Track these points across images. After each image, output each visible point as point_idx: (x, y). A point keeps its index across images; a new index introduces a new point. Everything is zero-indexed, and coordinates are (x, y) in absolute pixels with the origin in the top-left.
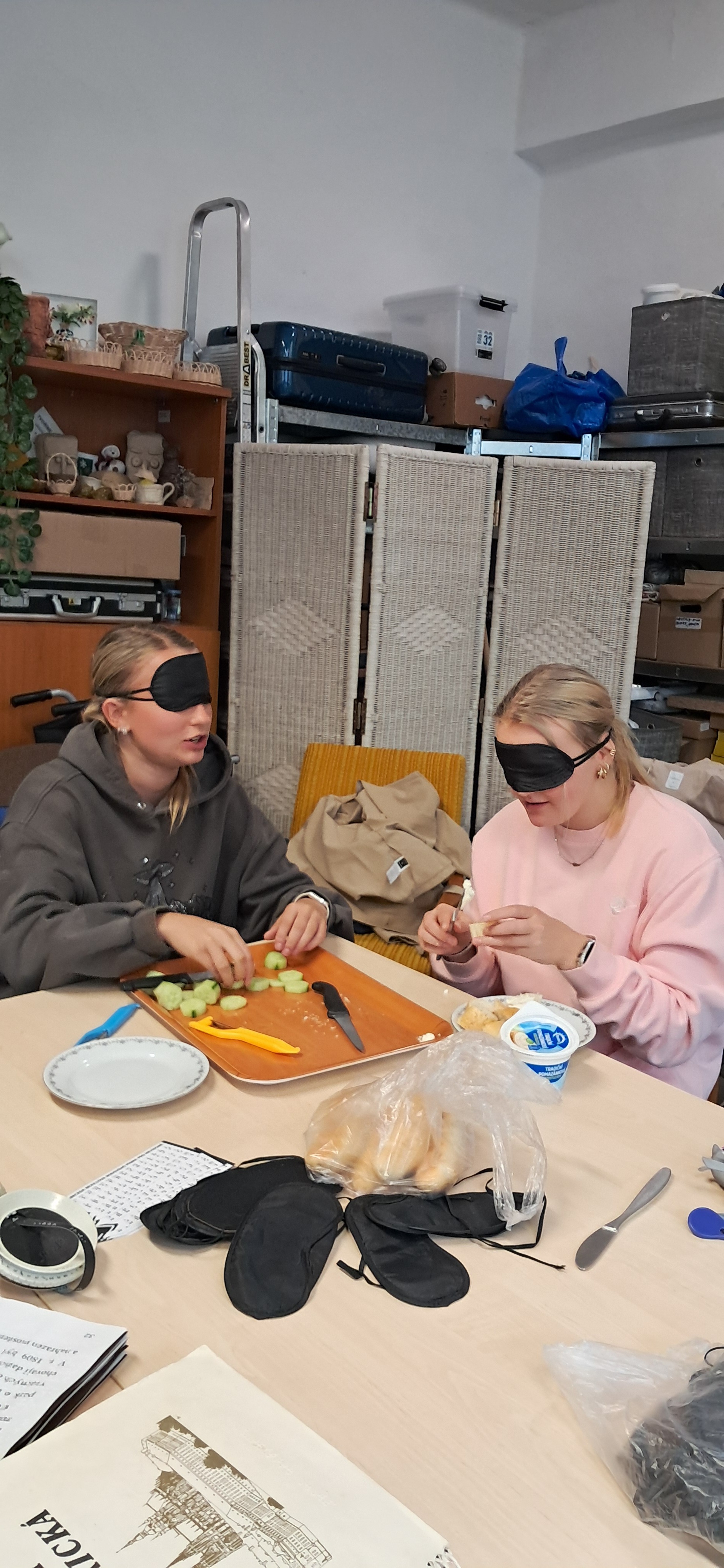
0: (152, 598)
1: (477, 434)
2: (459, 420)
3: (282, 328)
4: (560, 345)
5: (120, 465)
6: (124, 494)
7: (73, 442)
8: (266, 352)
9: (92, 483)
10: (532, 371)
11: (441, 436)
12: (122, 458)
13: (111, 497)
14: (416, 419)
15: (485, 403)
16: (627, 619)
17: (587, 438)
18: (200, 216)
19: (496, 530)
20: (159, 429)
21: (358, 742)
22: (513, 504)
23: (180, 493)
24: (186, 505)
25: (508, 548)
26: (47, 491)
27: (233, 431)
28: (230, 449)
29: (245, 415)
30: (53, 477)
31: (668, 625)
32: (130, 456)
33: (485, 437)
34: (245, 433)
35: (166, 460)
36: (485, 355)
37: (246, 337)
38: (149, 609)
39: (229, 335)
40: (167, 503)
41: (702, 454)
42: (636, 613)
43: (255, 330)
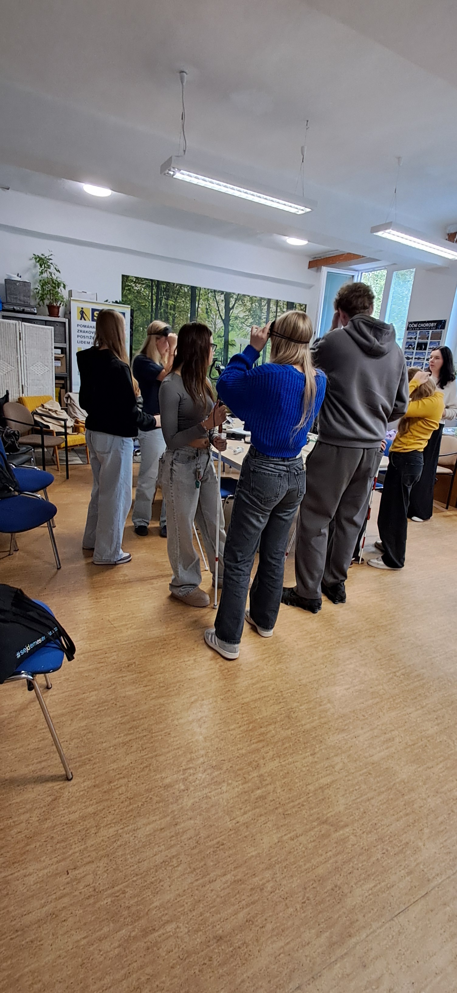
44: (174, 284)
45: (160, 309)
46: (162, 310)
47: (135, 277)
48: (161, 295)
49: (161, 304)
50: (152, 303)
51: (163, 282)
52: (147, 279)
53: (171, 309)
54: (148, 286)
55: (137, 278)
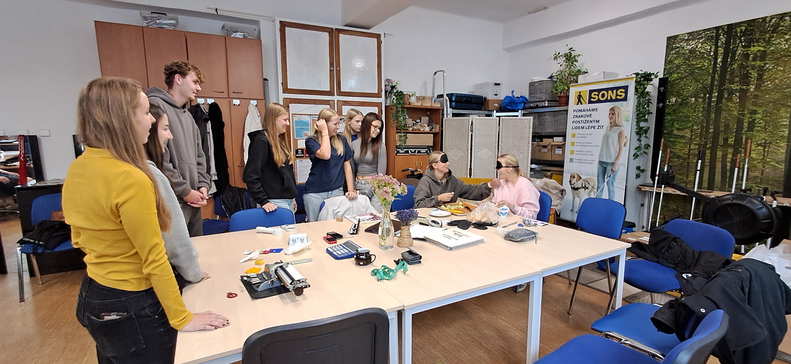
0: (427, 150)
1: (495, 111)
2: (490, 109)
3: (452, 94)
4: (513, 92)
5: (420, 123)
6: (422, 130)
7: (411, 120)
8: (449, 99)
9: (415, 127)
10: (507, 97)
11: (487, 112)
12: (420, 122)
13: (419, 130)
14: (481, 110)
15: (496, 105)
16: (528, 150)
17: (520, 111)
18: (435, 73)
19: (499, 132)
20: (427, 116)
21: (470, 177)
22: (502, 127)
23: (432, 128)
24: (434, 130)
25: (502, 136)
26: (407, 130)
27: (443, 115)
28: (442, 119)
29: (445, 112)
30: (409, 127)
31: (540, 151)
32: (422, 121)
33: (497, 112)
34: (445, 116)
35: (429, 122)
36: (496, 95)
37: (445, 96)
38: (427, 152)
39: (442, 96)
40: (430, 130)
41: (545, 114)
42: (530, 148)
43: (447, 95)
44: (764, 19)
45: (731, 65)
46: (735, 66)
47: (687, 34)
48: (735, 43)
49: (733, 58)
50: (716, 59)
51: (739, 24)
52: (708, 30)
53: (754, 60)
54: (710, 39)
55: (690, 34)
